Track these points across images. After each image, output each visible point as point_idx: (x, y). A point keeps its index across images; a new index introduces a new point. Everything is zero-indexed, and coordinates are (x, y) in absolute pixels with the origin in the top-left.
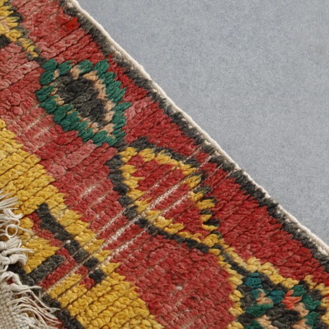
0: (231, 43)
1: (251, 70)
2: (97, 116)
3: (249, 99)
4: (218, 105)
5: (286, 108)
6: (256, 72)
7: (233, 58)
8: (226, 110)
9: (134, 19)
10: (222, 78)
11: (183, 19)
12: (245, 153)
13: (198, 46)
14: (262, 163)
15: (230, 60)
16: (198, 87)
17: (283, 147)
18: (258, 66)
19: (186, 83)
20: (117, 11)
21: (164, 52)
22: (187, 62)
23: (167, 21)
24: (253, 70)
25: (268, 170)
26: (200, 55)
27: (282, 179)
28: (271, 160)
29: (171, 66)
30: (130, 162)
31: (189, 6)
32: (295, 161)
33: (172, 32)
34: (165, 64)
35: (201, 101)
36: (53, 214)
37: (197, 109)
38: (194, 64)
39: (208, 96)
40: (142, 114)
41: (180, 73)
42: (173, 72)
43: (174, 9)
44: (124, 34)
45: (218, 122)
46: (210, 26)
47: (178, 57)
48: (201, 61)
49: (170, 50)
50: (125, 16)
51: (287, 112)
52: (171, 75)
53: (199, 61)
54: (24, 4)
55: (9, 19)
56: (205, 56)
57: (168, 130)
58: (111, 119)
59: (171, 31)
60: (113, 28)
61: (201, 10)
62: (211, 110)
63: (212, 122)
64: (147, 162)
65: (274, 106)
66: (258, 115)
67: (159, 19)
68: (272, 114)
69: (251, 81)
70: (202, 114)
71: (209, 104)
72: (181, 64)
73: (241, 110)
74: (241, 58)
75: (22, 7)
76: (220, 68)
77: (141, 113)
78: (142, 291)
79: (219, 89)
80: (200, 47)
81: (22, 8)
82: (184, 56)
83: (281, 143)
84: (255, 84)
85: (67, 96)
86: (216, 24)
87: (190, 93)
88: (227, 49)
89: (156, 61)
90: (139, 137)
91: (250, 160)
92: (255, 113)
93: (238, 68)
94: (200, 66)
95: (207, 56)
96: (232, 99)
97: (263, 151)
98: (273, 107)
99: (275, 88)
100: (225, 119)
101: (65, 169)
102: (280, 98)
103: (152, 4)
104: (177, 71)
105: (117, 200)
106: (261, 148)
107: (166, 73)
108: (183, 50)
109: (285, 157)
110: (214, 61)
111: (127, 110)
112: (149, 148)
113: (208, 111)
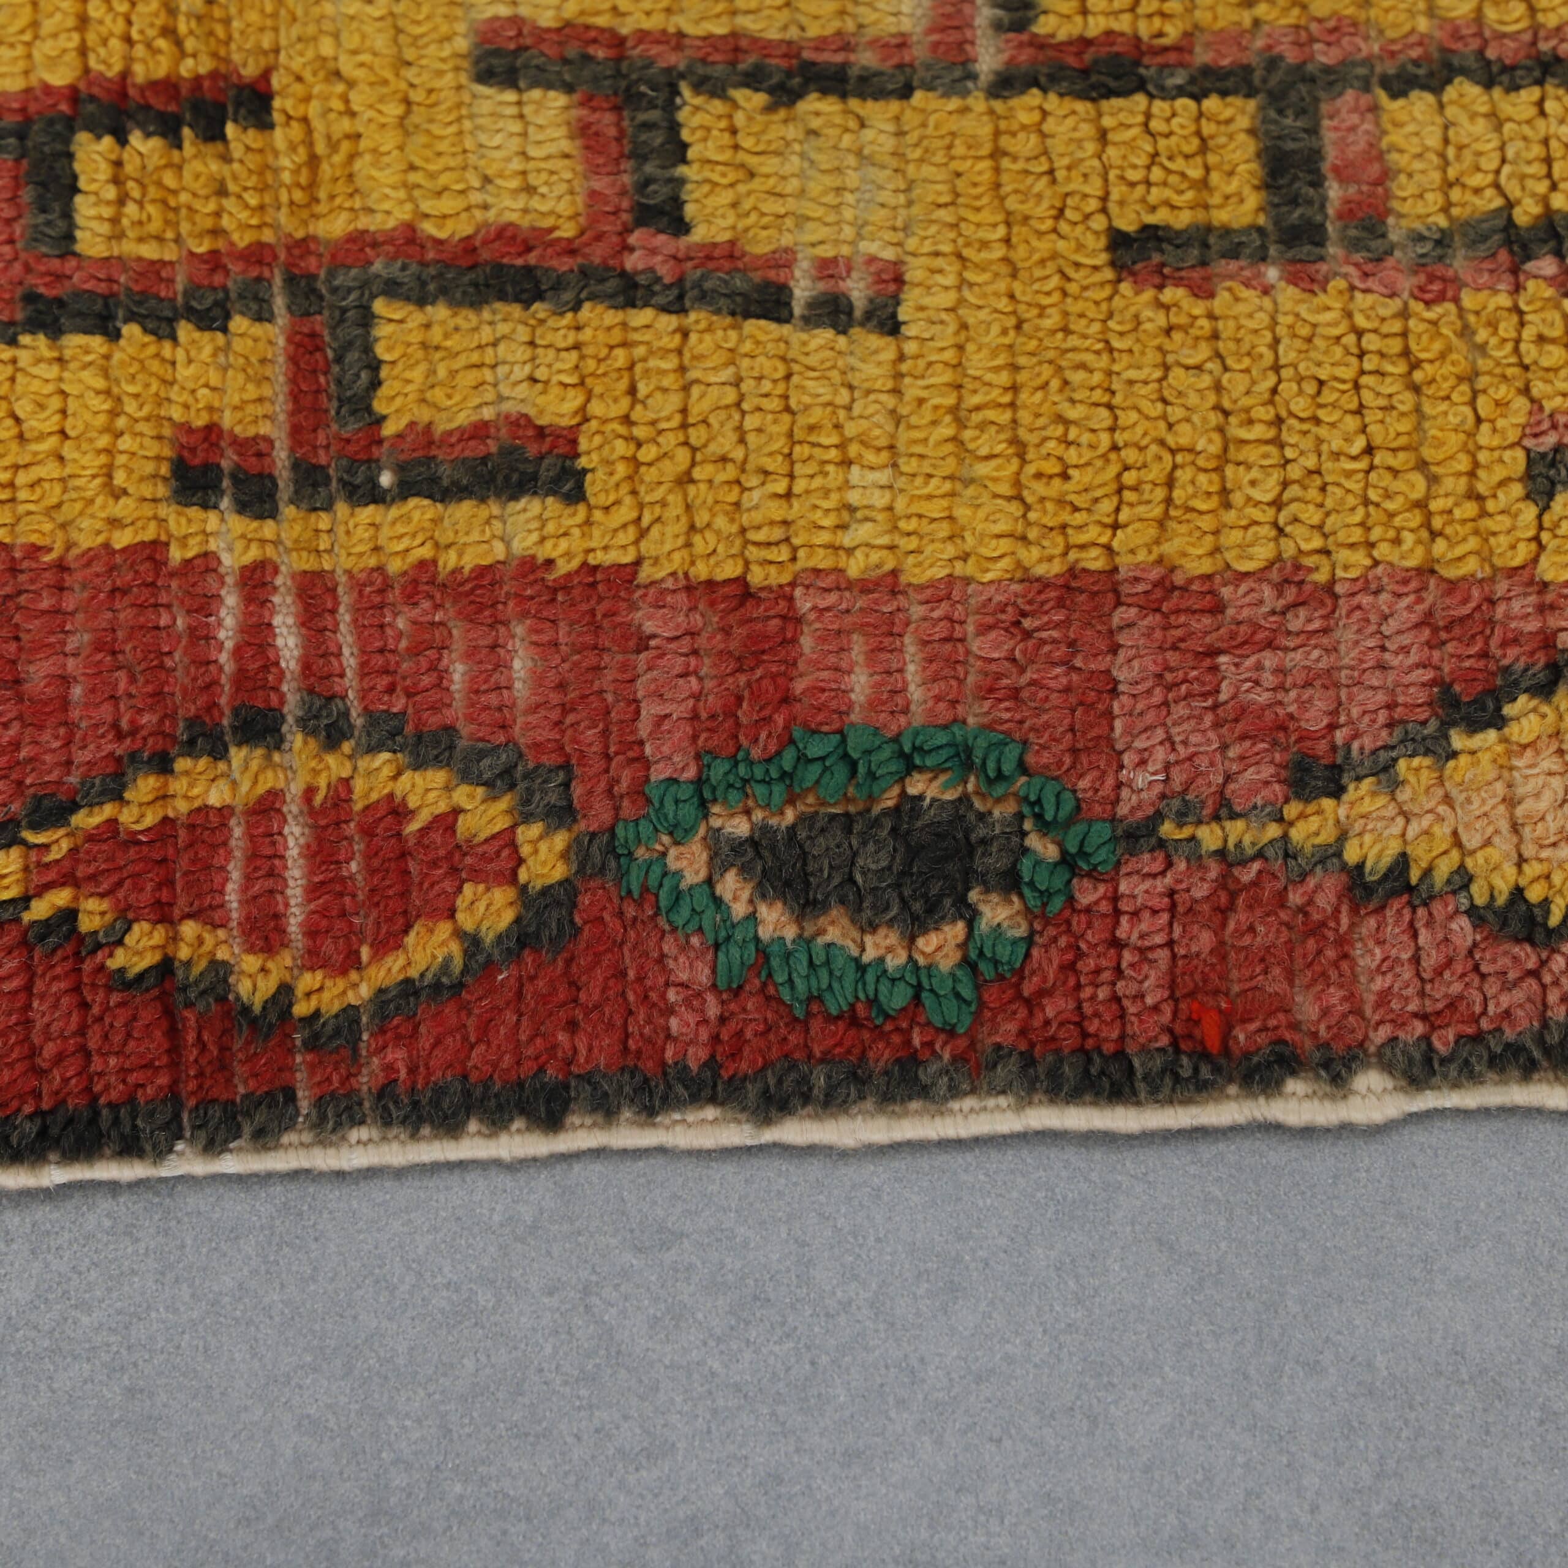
0: (698, 1533)
1: (528, 1519)
2: (766, 853)
3: (419, 1421)
4: (484, 1298)
5: (270, 1520)
6: (505, 1533)
7: (629, 1492)
8: (442, 1311)
9: (1077, 1277)
10: (583, 1392)
11: (939, 1442)
12: (223, 1246)
13: (781, 1410)
14: (133, 1272)
15: (631, 1479)
16: (616, 1287)
17: (131, 1392)
18: (527, 1557)
19: (670, 1256)
20: (1159, 1241)
21: (856, 1277)
22: (747, 1323)
23: (979, 1380)
24: (523, 1526)
25: (93, 1274)
26: (737, 1387)
27: (18, 1294)
28: (119, 1312)
29: (775, 1257)
30: (507, 840)
31: (980, 1509)
32: (43, 1387)
33: (914, 1362)
34: (804, 1244)
35: (549, 1253)
36: (523, 502)
37: (529, 1219)
38: (719, 1340)
39: (551, 1294)
40: (653, 996)
41: (722, 1265)
42: (745, 1244)
43: (1007, 1443)
44: (1040, 1195)
45: (421, 1250)
46: (833, 1513)
47: (793, 1307)
48: (713, 1374)
49: (846, 1305)
50: (1116, 1251)
51: (252, 1514)
52: (742, 1230)
53: (716, 1365)
54: (1415, 936)
55: (1393, 848)
56: (721, 1402)
57: (523, 1037)
58: (719, 889)
59: (922, 1360)
60: (1094, 1176)
61: (924, 1534)
62: (486, 1262)
63: (435, 1229)
64: (460, 889)
65: (317, 1486)
66: (329, 1406)
67: (1009, 1359)
68: (289, 1452)
69: (483, 1482)
70: (496, 1218)
71: (516, 1274)
72: (756, 1298)
73: (401, 1361)
74: (604, 1520)
75: (1411, 924)
76: (626, 1418)
77: (663, 996)
78: (25, 565)
79: (548, 1350)
80: (773, 1414)
81: (1407, 917)
82: (779, 1332)
83: (151, 1394)
84: (458, 1488)
85: (926, 819)
86: (823, 1545)
87: (613, 1242)
88: (685, 1500)
89: (840, 1222)
90: (578, 931)
91: (183, 1246)
92: (343, 1400)
93: (572, 1479)
94: (695, 1355)
95: (715, 1412)
96: (469, 1364)
97: (176, 1311)
98: (312, 1477)
99: (385, 1546)
100: (410, 1279)
101: (654, 636)
102: (328, 1532)
103: (1092, 1383)
104: (738, 1265)
105: (404, 713)
106: (195, 1315)
107: (763, 1223)
108: (808, 1348)
109: (86, 1367)
110: (674, 1418)
111: (709, 956)
112: (509, 929)
113: (492, 1249)
